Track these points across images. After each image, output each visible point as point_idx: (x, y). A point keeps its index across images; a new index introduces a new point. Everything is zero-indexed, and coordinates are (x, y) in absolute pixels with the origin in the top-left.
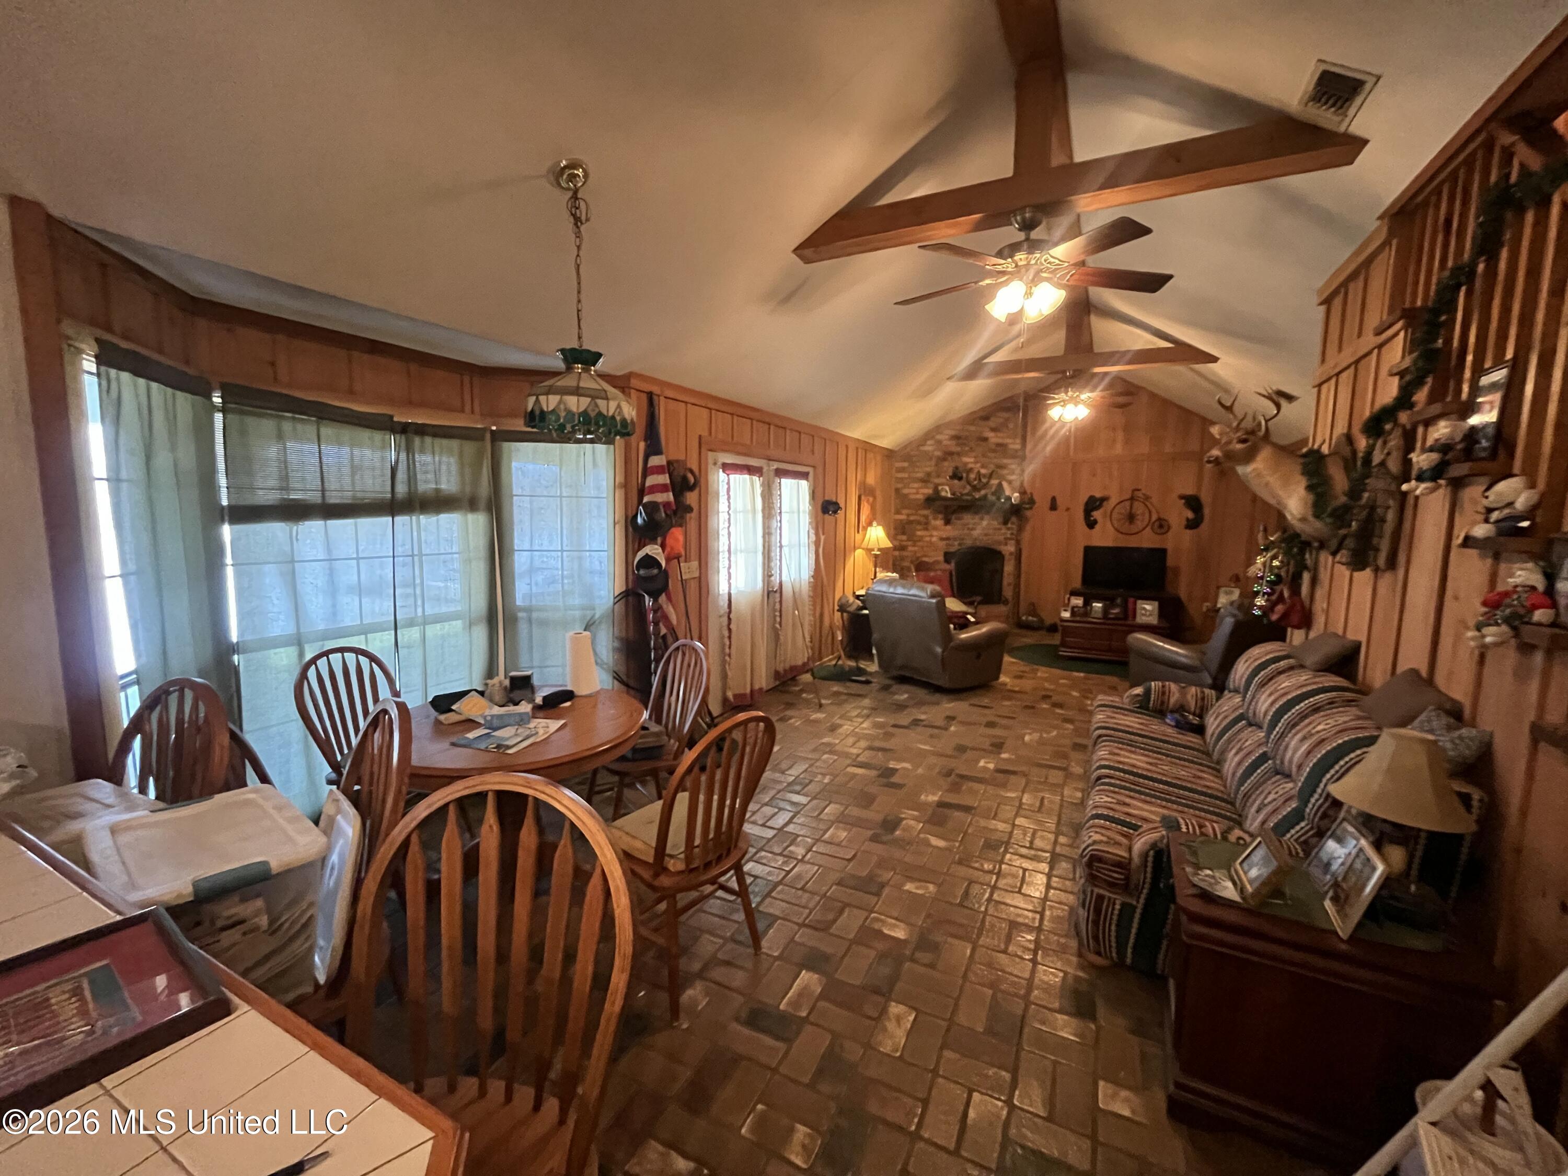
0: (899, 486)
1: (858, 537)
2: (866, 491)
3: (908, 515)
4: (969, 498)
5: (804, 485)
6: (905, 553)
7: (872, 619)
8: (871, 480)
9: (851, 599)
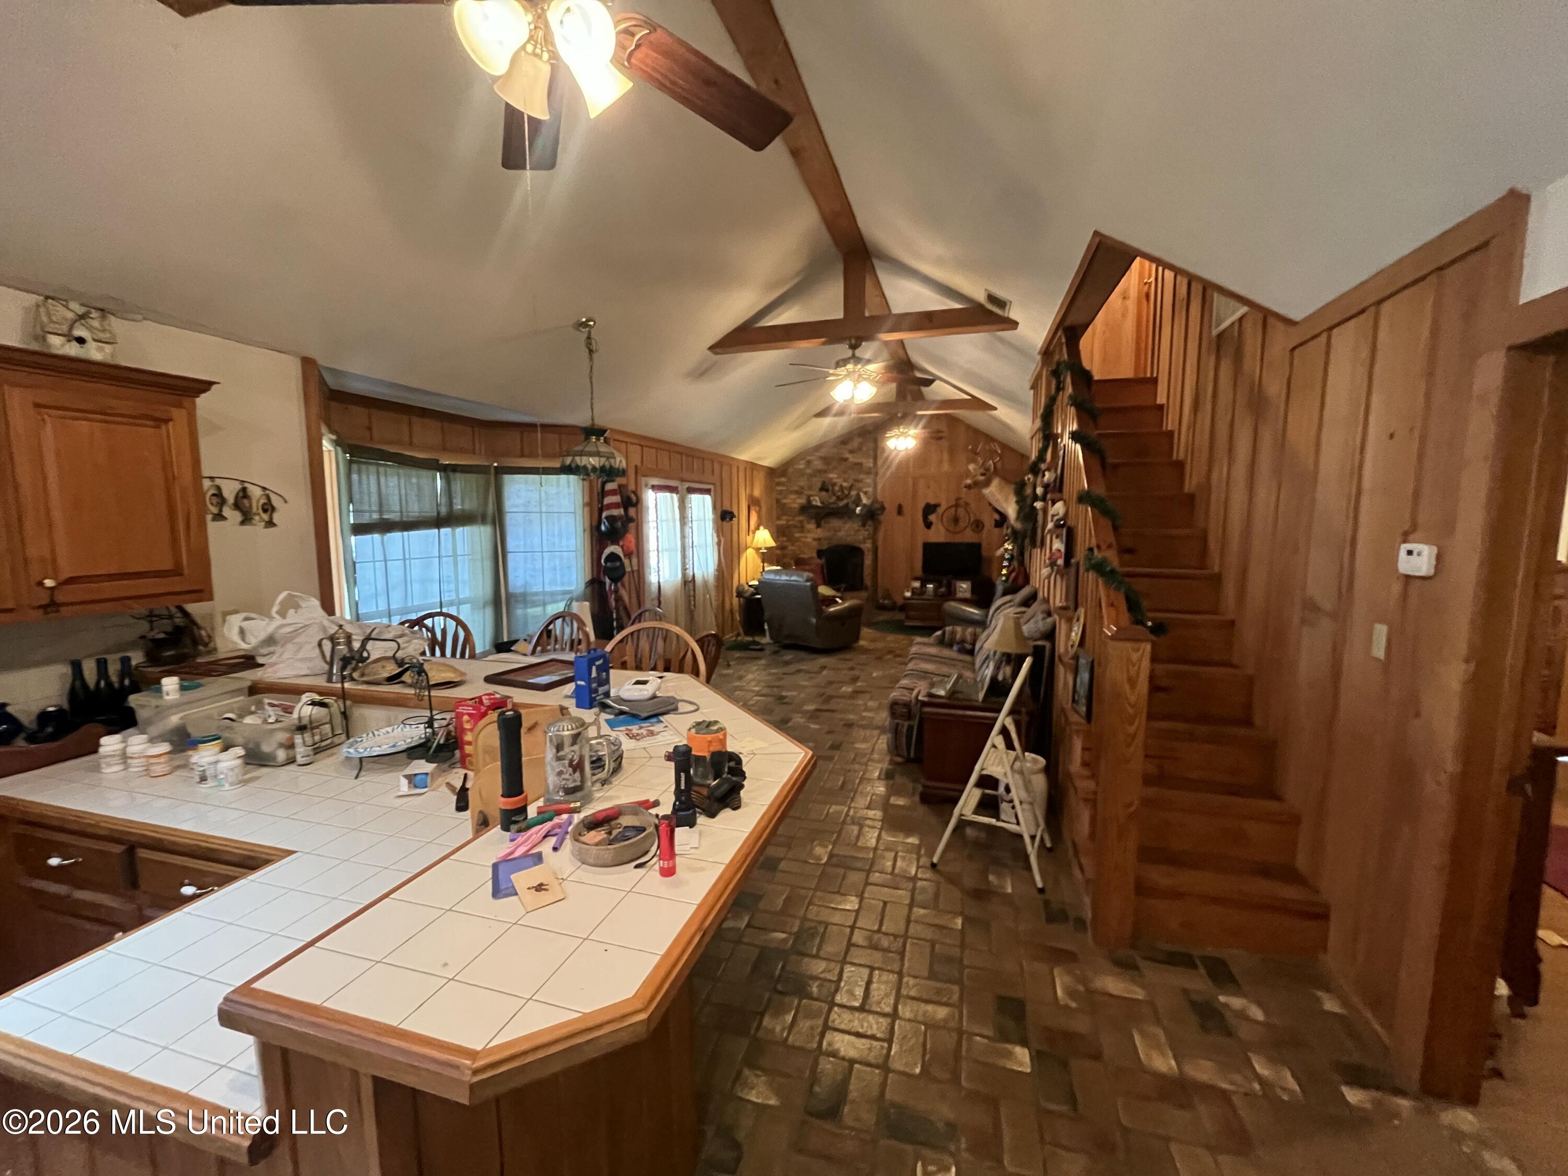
0: (779, 497)
1: (749, 539)
2: (753, 502)
3: (788, 521)
4: (834, 506)
5: (708, 499)
6: (786, 552)
7: (763, 602)
8: (757, 493)
9: (746, 588)
